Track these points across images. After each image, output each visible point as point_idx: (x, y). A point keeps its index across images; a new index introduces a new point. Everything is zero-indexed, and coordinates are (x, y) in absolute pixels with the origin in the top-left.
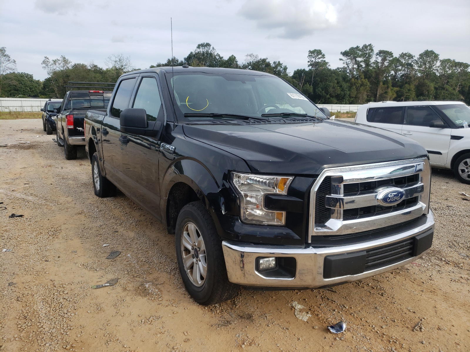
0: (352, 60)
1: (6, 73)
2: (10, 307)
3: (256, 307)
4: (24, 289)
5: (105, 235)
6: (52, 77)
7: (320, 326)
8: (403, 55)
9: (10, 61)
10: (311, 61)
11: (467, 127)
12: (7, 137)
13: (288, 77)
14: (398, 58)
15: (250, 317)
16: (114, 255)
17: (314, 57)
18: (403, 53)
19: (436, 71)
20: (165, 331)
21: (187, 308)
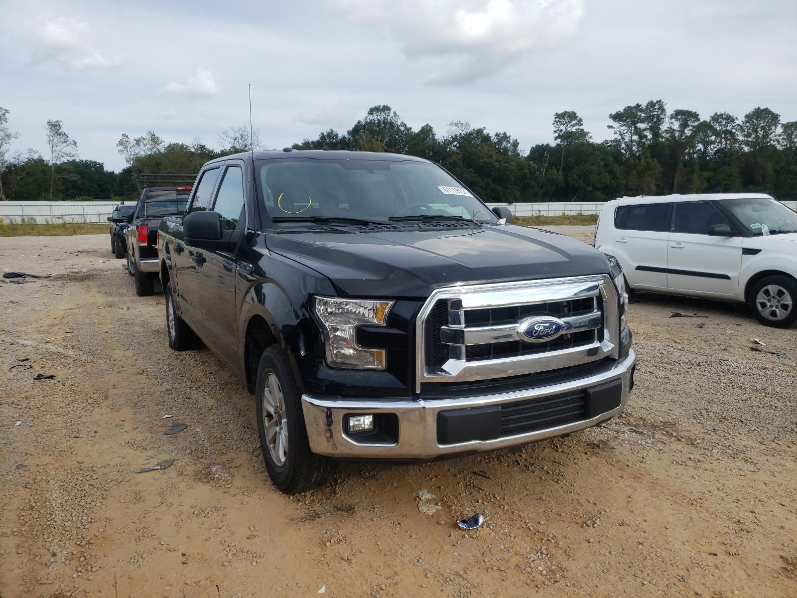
0: (629, 127)
1: (61, 162)
2: (13, 496)
3: (364, 496)
4: (38, 473)
5: (170, 403)
6: (133, 166)
7: (447, 520)
8: (717, 118)
9: (68, 143)
10: (558, 130)
11: (767, 235)
12: (53, 262)
13: (520, 158)
14: (708, 121)
15: (350, 510)
16: (176, 429)
17: (564, 124)
18: (716, 114)
19: (776, 142)
20: (223, 526)
21: (264, 498)
